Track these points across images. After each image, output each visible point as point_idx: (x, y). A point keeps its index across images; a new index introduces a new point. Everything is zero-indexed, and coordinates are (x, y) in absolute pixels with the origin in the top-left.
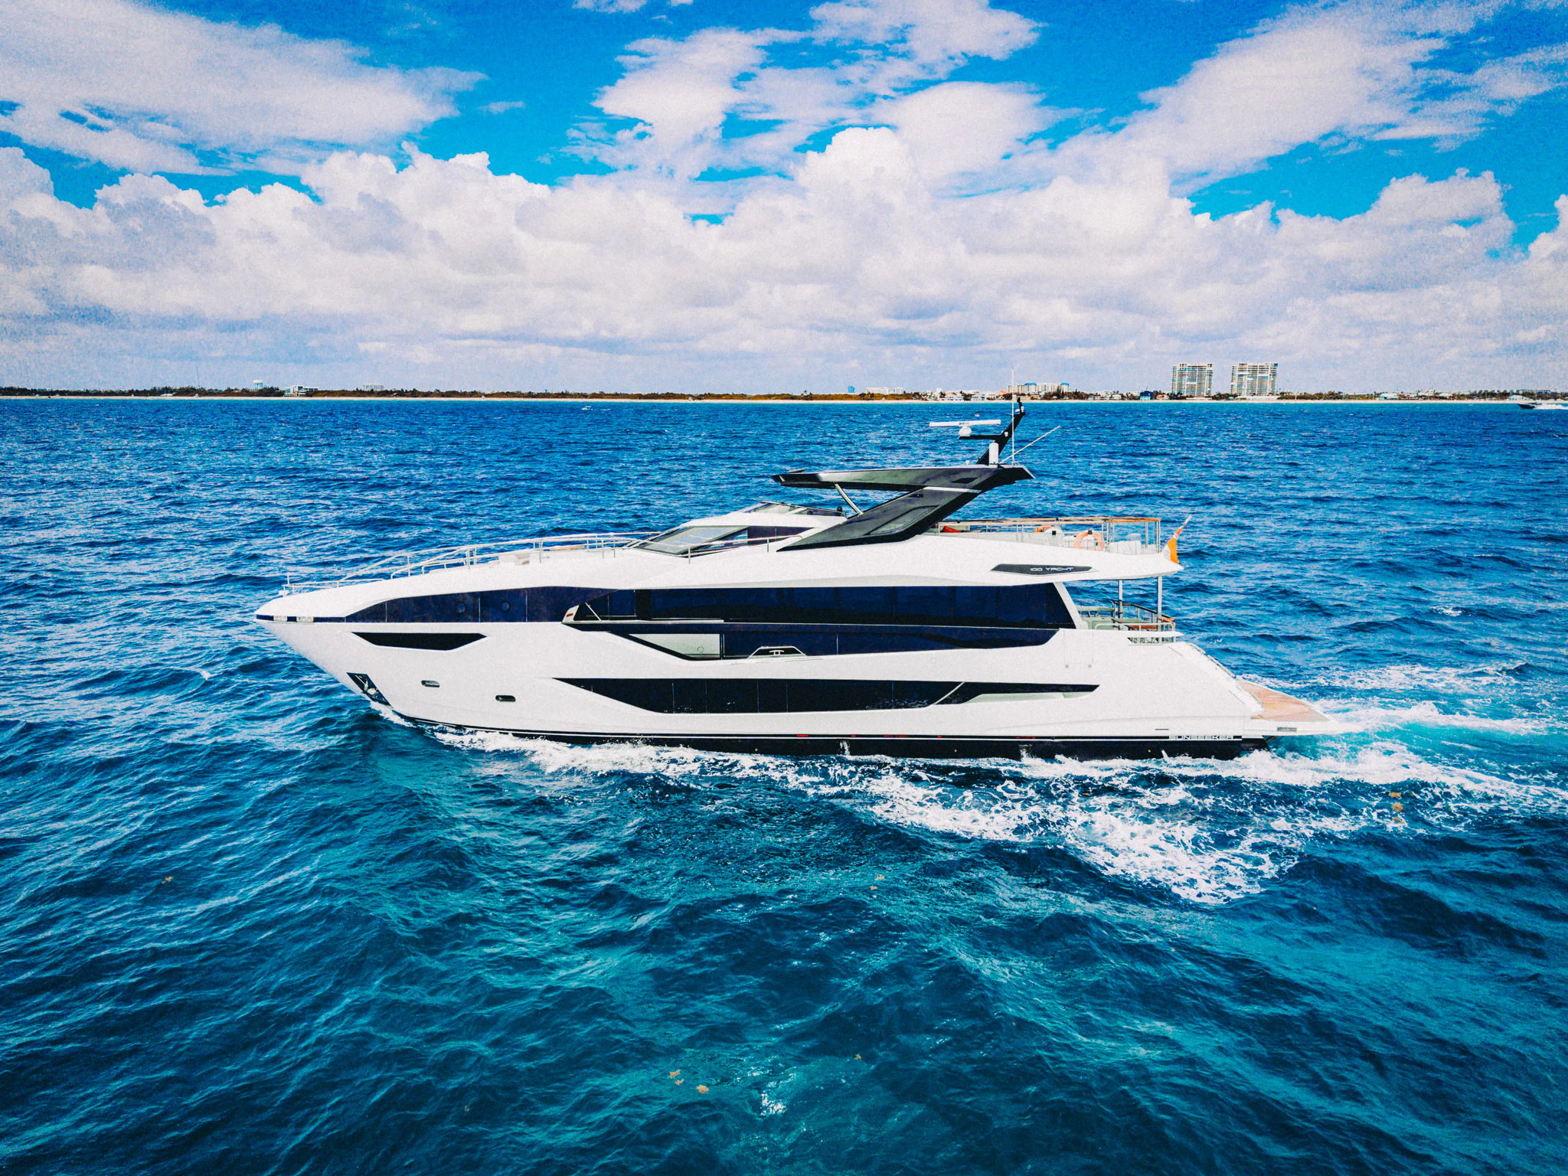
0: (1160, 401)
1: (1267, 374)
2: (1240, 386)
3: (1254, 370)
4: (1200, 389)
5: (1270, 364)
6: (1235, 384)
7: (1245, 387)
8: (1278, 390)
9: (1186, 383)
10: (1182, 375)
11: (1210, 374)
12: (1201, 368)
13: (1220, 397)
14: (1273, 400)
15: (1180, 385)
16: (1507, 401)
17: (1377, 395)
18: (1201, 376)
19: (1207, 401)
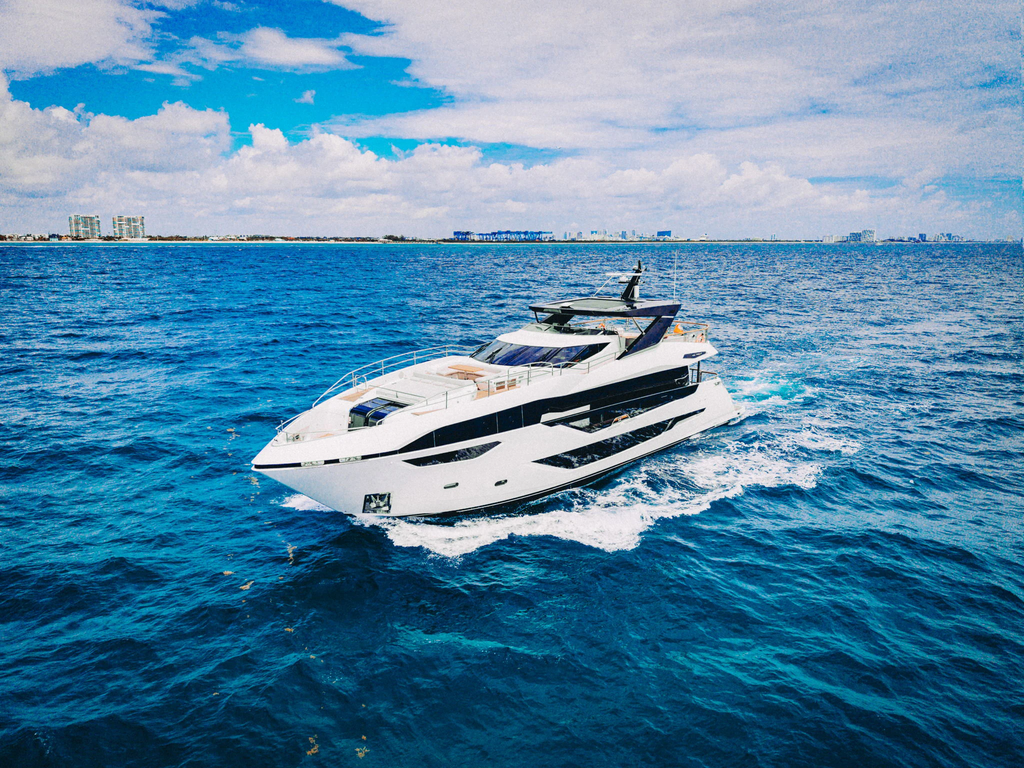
0: (64, 241)
1: (138, 224)
2: (121, 230)
3: (129, 220)
4: (93, 234)
5: (139, 217)
6: (117, 229)
7: (124, 232)
8: (147, 234)
9: (81, 228)
10: (77, 223)
11: (98, 222)
12: (91, 218)
13: (109, 238)
14: (146, 241)
15: (77, 231)
16: (273, 242)
17: (207, 238)
18: (92, 224)
19: (100, 241)
